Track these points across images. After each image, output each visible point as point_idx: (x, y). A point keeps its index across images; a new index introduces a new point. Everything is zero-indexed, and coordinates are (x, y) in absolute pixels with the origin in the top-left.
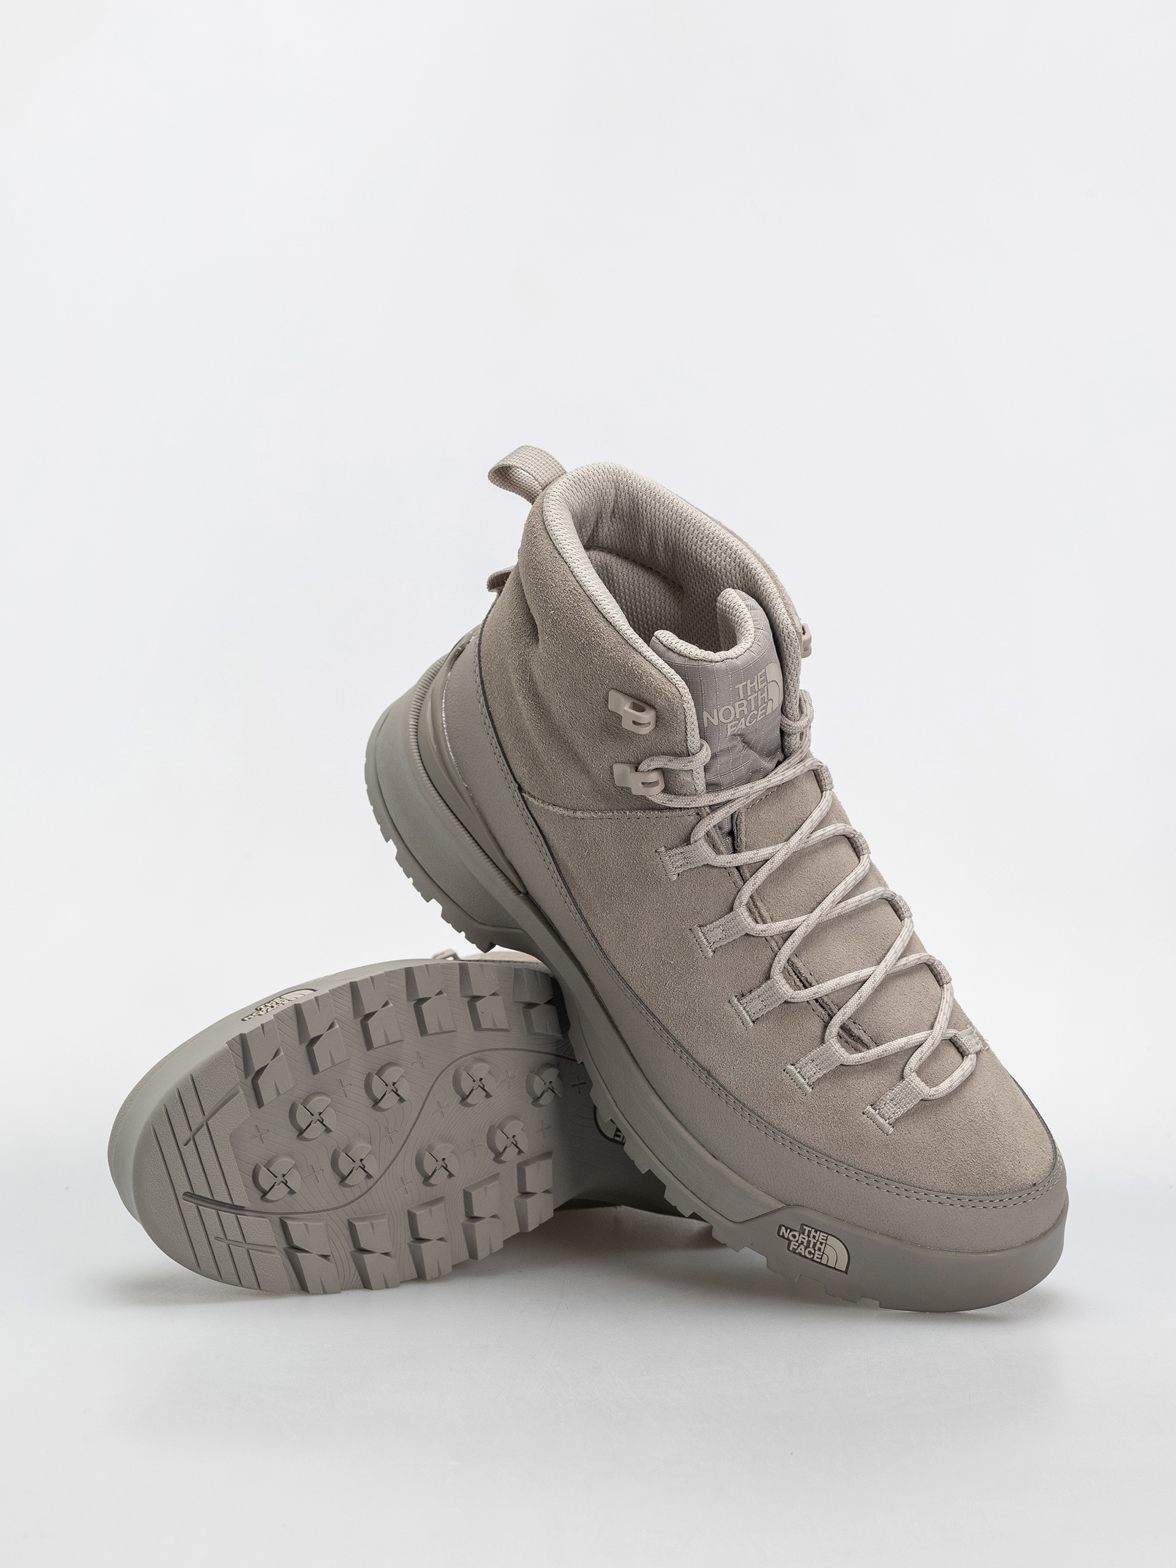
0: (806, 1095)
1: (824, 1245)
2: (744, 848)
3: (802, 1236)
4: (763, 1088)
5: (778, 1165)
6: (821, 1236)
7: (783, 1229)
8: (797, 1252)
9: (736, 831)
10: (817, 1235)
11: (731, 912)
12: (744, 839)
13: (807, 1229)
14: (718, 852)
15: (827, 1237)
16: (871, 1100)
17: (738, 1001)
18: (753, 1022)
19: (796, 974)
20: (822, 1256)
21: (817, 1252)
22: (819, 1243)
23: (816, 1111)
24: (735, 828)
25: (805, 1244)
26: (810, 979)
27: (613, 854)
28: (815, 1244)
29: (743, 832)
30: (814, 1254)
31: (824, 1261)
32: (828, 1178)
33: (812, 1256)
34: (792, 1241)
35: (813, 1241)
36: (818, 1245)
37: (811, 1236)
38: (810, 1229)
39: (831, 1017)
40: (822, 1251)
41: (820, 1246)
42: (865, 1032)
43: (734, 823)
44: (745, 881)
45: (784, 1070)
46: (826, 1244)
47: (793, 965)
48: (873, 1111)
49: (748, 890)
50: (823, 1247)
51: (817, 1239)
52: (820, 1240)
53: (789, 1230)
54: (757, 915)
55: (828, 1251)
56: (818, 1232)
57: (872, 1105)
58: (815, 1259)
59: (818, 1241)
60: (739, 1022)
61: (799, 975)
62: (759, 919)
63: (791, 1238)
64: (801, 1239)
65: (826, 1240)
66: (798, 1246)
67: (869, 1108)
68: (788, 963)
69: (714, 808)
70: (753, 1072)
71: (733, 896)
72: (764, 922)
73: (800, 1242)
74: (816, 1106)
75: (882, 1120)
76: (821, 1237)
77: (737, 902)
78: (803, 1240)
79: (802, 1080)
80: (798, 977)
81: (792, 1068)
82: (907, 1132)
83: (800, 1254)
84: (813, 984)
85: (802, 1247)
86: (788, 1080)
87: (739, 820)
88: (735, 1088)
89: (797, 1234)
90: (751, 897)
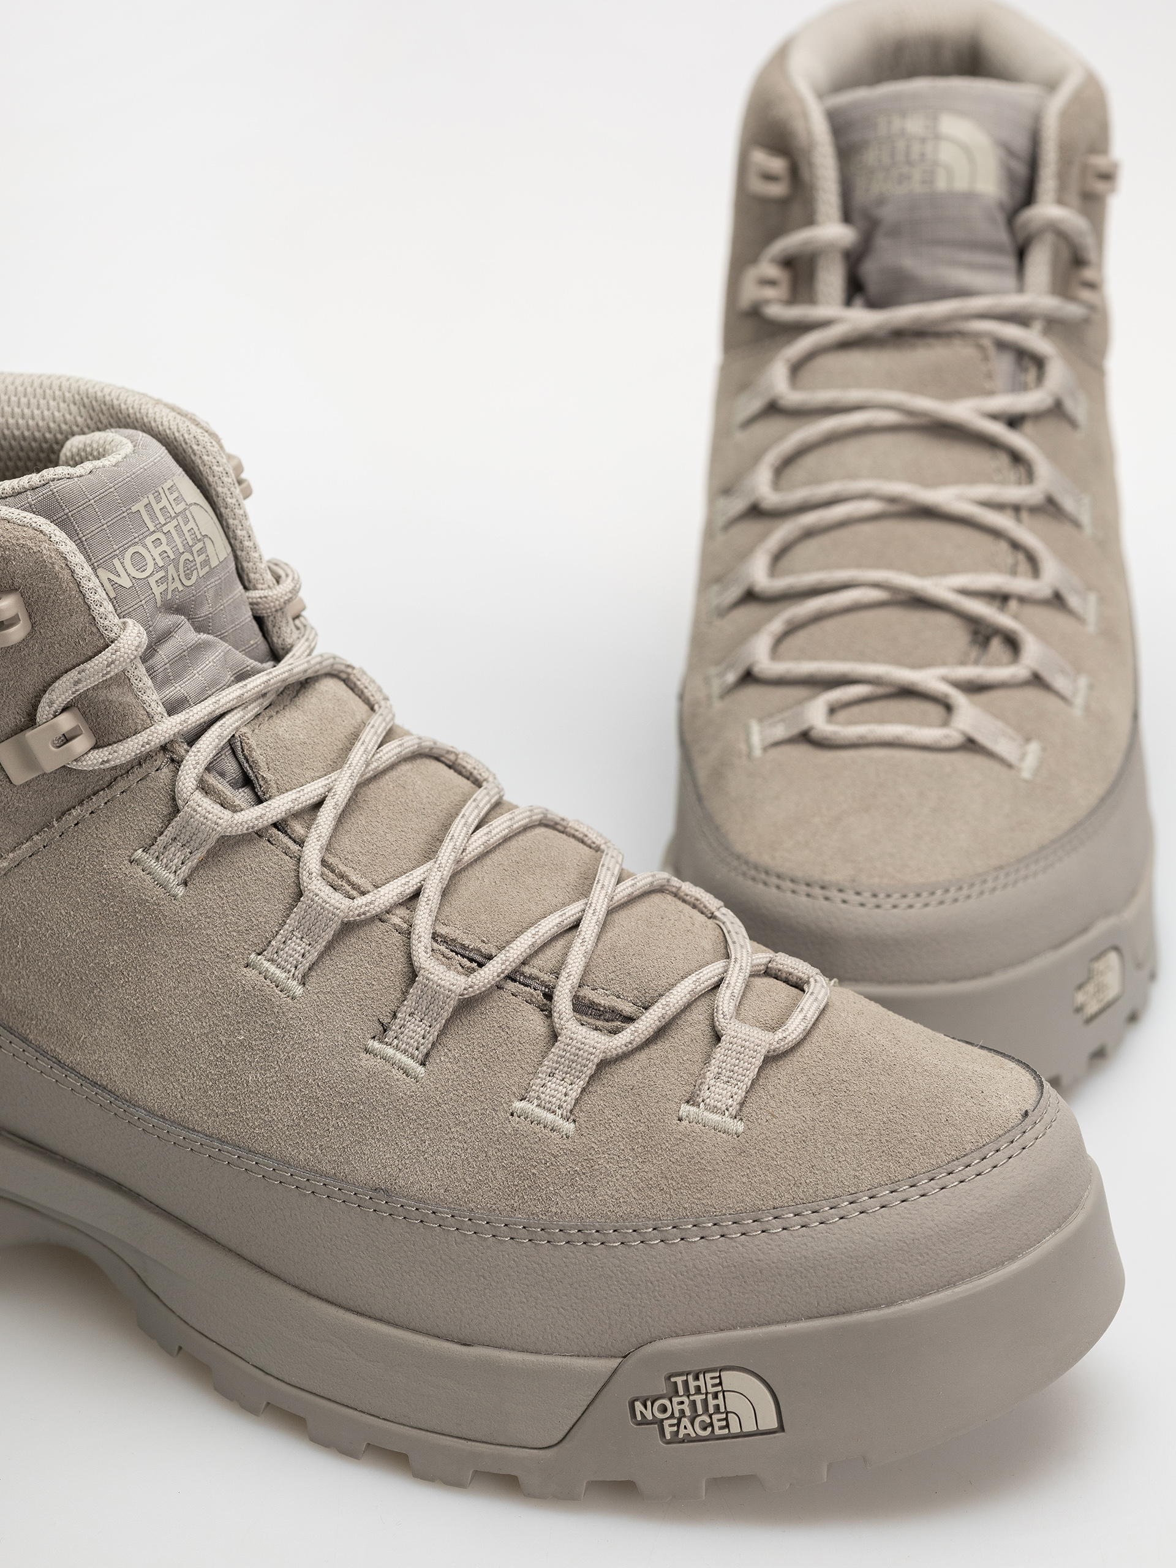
0: (568, 1137)
1: (720, 1395)
2: (274, 791)
3: (675, 1400)
4: (490, 1164)
5: (576, 1285)
6: (708, 1382)
7: (638, 1406)
8: (681, 1436)
9: (250, 771)
10: (701, 1383)
11: (301, 897)
12: (268, 776)
13: (679, 1380)
14: (235, 809)
15: (720, 1377)
16: (684, 1091)
17: (381, 1041)
18: (423, 1064)
19: (457, 954)
20: (726, 1419)
21: (715, 1417)
22: (710, 1396)
23: (597, 1153)
24: (246, 765)
25: (688, 1413)
26: (485, 948)
27: (63, 911)
28: (705, 1402)
29: (262, 764)
30: (711, 1424)
31: (735, 1428)
32: (673, 1258)
33: (709, 1429)
34: (662, 1420)
35: (698, 1398)
36: (712, 1403)
37: (692, 1391)
38: (684, 1378)
39: (549, 996)
40: (722, 1409)
41: (716, 1402)
42: (618, 997)
43: (241, 757)
44: (301, 843)
45: (512, 1115)
46: (724, 1392)
47: (445, 941)
48: (693, 1109)
49: (312, 854)
50: (720, 1401)
51: (703, 1390)
52: (711, 1390)
53: (649, 1404)
54: (349, 888)
55: (734, 1402)
56: (701, 1376)
57: (688, 1102)
58: (718, 1432)
59: (707, 1393)
60: (400, 1075)
61: (463, 952)
62: (354, 893)
63: (660, 1416)
64: (677, 1408)
65: (720, 1384)
66: (678, 1425)
67: (685, 1109)
68: (436, 941)
69: (193, 737)
70: (461, 1145)
71: (293, 874)
72: (363, 893)
73: (677, 1415)
74: (593, 1145)
75: (716, 1118)
76: (710, 1382)
77: (304, 876)
78: (681, 1407)
79: (551, 1116)
80: (463, 956)
81: (523, 1104)
82: (769, 1117)
83: (687, 1439)
84: (494, 954)
85: (685, 1422)
86: (524, 1126)
87: (246, 747)
88: (442, 1191)
89: (666, 1402)
90: (324, 863)
